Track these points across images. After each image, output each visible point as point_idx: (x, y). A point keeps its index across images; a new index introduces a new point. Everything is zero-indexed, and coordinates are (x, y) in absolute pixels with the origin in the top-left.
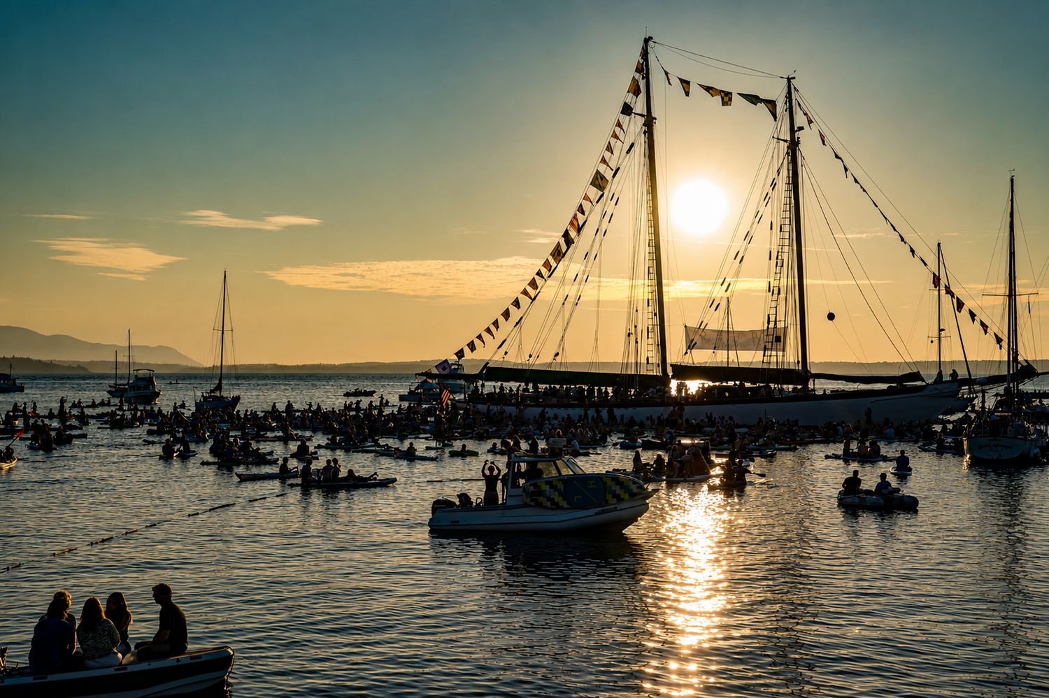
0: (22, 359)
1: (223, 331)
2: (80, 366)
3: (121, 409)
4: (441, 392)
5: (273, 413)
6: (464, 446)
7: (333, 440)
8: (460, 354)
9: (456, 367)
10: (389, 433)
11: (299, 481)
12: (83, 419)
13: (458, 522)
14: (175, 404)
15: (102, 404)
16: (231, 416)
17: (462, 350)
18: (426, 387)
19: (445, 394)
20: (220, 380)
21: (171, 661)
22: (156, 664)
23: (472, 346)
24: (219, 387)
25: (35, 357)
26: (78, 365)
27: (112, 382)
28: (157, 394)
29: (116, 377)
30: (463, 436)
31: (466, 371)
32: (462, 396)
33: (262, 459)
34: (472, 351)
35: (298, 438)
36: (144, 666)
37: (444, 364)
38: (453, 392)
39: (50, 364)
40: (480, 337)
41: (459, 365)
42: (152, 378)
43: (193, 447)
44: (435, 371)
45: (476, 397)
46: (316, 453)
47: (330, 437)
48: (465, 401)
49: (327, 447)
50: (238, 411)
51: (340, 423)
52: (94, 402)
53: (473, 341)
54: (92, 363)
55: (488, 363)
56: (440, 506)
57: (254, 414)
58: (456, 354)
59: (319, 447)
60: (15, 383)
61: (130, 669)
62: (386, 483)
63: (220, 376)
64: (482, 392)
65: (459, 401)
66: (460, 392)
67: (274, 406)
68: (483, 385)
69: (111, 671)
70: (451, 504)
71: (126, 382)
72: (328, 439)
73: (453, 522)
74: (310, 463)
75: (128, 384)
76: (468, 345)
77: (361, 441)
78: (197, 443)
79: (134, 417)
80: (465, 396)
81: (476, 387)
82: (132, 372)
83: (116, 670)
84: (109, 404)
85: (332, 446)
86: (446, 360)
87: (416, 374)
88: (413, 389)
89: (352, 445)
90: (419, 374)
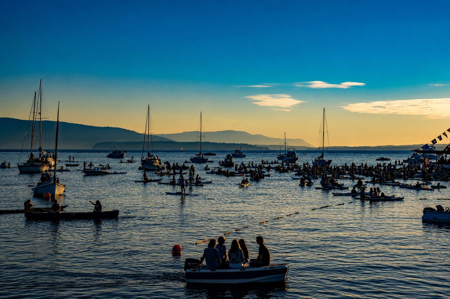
0: (244, 144)
1: (324, 132)
2: (266, 147)
3: (282, 165)
4: (425, 159)
5: (346, 167)
6: (439, 184)
7: (373, 179)
8: (434, 141)
9: (432, 147)
10: (400, 177)
11: (359, 197)
12: (269, 169)
13: (436, 218)
14: (304, 163)
15: (275, 163)
16: (328, 168)
17: (435, 140)
18: (417, 157)
19: (426, 160)
20: (323, 153)
21: (262, 268)
22: (256, 269)
23: (440, 138)
24: (322, 156)
25: (249, 143)
26: (265, 147)
27: (279, 154)
28: (297, 159)
29: (280, 151)
30: (436, 179)
31: (437, 150)
32: (435, 161)
33: (341, 187)
34: (440, 140)
35: (358, 179)
36: (251, 269)
37: (426, 146)
38: (430, 159)
39: (255, 146)
40: (444, 134)
41: (433, 147)
42: (295, 152)
43: (312, 181)
44: (421, 149)
45: (442, 161)
46: (366, 185)
47: (372, 178)
48: (437, 163)
49: (371, 182)
50: (331, 166)
51: (376, 172)
52: (272, 162)
53: (440, 136)
54: (271, 146)
55: (448, 146)
56: (427, 210)
57: (338, 167)
58: (432, 141)
59: (367, 182)
60: (242, 154)
61: (247, 270)
62: (400, 199)
63: (323, 151)
64: (445, 159)
65: (434, 163)
66: (434, 159)
67: (346, 164)
68: (446, 156)
69: (239, 270)
70: (434, 210)
71: (284, 154)
72: (371, 179)
73: (434, 218)
74: (364, 189)
75: (285, 154)
76: (438, 137)
77: (387, 180)
78: (314, 179)
79: (288, 168)
80: (437, 161)
81: (442, 157)
82: (286, 150)
83: (240, 270)
84: (277, 163)
85: (373, 182)
86: (427, 144)
87: (411, 151)
88: (410, 157)
89: (382, 182)
90: (413, 151)
